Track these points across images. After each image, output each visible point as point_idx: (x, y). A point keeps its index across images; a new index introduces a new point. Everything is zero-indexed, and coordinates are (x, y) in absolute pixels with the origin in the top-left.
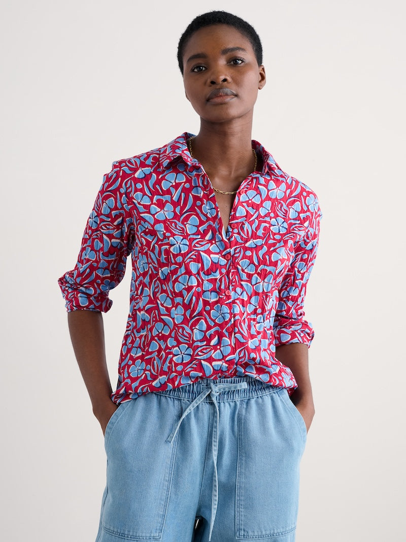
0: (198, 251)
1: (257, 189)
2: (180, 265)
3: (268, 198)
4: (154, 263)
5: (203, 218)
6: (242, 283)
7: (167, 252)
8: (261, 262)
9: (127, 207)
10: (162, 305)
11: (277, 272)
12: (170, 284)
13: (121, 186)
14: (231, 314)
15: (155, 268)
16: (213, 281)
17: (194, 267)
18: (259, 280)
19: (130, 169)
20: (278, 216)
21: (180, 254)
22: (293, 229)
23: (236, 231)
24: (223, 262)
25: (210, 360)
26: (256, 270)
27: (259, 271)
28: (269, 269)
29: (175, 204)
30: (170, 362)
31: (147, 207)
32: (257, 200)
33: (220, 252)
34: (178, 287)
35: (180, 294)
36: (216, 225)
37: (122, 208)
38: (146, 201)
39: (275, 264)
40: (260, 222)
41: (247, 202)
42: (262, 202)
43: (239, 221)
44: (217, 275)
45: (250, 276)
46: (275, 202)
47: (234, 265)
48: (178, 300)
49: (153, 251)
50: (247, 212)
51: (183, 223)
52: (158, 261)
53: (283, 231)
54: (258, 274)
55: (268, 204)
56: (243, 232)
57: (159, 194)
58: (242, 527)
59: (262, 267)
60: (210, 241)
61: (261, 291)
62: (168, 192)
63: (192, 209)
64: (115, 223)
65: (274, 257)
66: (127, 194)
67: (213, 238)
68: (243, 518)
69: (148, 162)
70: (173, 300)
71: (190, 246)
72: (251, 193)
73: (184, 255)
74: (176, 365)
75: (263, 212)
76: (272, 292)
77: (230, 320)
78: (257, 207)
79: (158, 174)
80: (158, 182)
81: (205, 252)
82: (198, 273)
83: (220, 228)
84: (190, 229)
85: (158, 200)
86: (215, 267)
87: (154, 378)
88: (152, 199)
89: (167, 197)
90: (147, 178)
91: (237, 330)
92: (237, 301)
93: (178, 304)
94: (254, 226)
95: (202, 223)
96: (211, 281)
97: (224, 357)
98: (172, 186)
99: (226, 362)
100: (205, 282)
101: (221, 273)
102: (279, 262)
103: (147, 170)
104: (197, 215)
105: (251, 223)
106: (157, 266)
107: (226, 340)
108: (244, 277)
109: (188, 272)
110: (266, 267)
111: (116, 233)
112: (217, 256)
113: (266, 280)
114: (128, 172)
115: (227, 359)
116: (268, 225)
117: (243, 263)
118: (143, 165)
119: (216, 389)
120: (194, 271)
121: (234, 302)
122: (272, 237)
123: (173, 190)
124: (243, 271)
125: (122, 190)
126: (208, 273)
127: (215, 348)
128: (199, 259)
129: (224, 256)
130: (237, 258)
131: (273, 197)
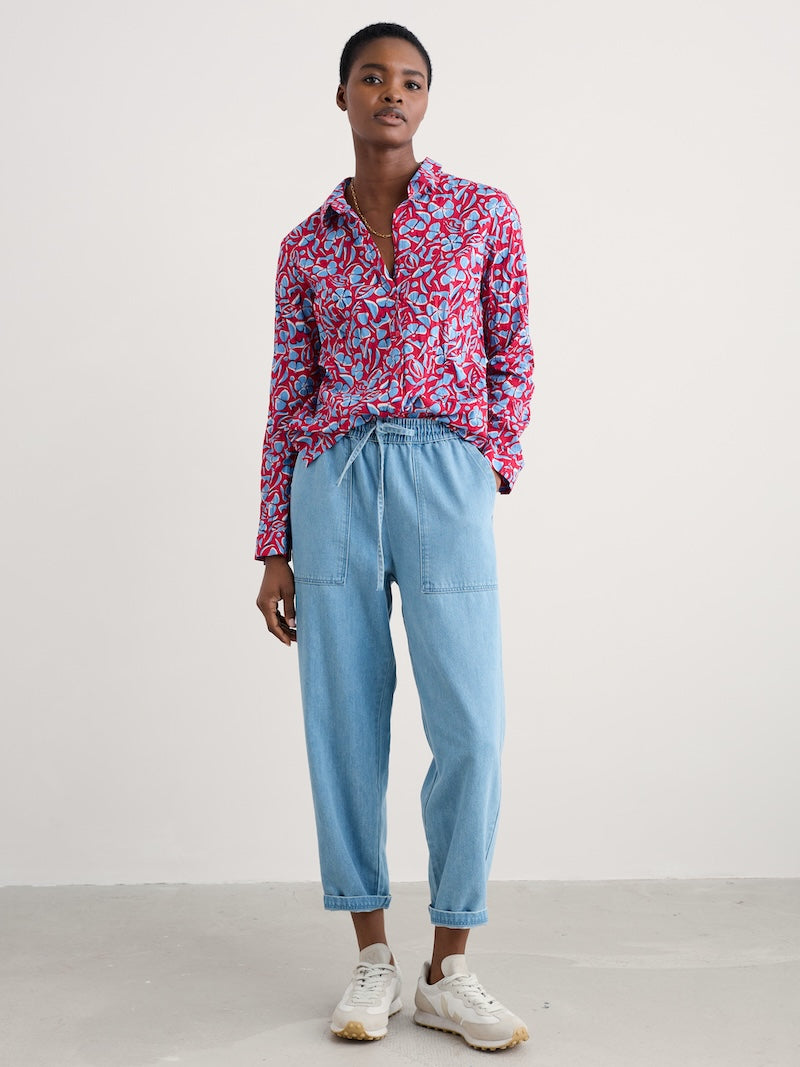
0: (362, 300)
1: (415, 216)
2: (349, 319)
3: (434, 221)
4: (329, 326)
5: (367, 266)
6: (418, 317)
7: (335, 310)
8: (430, 290)
9: (300, 279)
10: (342, 365)
11: (451, 297)
12: (349, 341)
13: (289, 260)
14: (401, 355)
15: (332, 331)
16: (386, 327)
17: (362, 318)
18: (435, 309)
19: (294, 240)
20: (450, 233)
21: (346, 309)
22: (470, 242)
23: (402, 265)
24: (390, 303)
25: (376, 403)
26: (428, 299)
27: (431, 299)
28: (440, 294)
29: (338, 260)
30: (337, 407)
31: (310, 269)
32: (421, 227)
33: (387, 294)
34: (355, 343)
35: (359, 350)
36: (378, 268)
37: (297, 283)
38: (309, 264)
39: (446, 288)
40: (428, 248)
41: (409, 233)
42: (428, 226)
43: (405, 254)
44: (388, 320)
45: (423, 308)
46: (443, 222)
47: (404, 302)
48: (357, 356)
49: (324, 314)
50: (411, 242)
51: (346, 275)
52: (332, 321)
53: (457, 247)
54: (433, 303)
55: (436, 227)
56: (410, 264)
57: (322, 256)
58: (428, 579)
59: (433, 294)
60: (376, 286)
61: (437, 321)
62: (332, 251)
63: (356, 260)
64: (294, 303)
65: (444, 280)
66: (295, 265)
67: (379, 281)
68: (428, 569)
69: (310, 228)
70: (352, 358)
71: (353, 297)
72: (411, 223)
73: (350, 309)
74: (343, 409)
75: (429, 236)
76: (450, 320)
77: (400, 362)
78: (421, 234)
79: (320, 239)
80: (321, 245)
81: (370, 298)
82: (369, 323)
83: (382, 269)
84: (353, 278)
85: (321, 262)
86: (383, 311)
87: (325, 425)
88: (315, 261)
89: (331, 256)
90: (311, 243)
91: (407, 371)
92: (408, 340)
93: (358, 360)
94: (421, 254)
95: (366, 270)
96: (383, 328)
97: (390, 399)
98: (334, 244)
99: (392, 404)
100: (378, 330)
101: (391, 317)
102: (451, 286)
103: (309, 237)
104: (361, 265)
105: (417, 253)
106: (333, 328)
107: (395, 382)
108: (418, 310)
109: (360, 326)
110: (438, 294)
111: (297, 314)
112: (385, 299)
113: (440, 307)
114: (292, 243)
115: (393, 401)
116: (438, 247)
117: (412, 297)
118: (305, 232)
119: (380, 427)
120: (363, 323)
121: (404, 342)
122: (442, 257)
123: (335, 247)
124: (414, 304)
125: (291, 264)
126: (378, 321)
127: (383, 391)
128: (365, 308)
129: (391, 298)
130: (403, 294)
131: (441, 217)
